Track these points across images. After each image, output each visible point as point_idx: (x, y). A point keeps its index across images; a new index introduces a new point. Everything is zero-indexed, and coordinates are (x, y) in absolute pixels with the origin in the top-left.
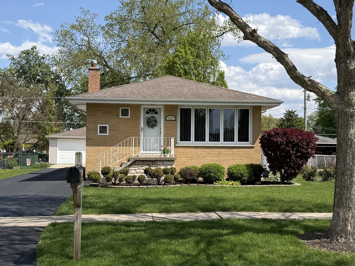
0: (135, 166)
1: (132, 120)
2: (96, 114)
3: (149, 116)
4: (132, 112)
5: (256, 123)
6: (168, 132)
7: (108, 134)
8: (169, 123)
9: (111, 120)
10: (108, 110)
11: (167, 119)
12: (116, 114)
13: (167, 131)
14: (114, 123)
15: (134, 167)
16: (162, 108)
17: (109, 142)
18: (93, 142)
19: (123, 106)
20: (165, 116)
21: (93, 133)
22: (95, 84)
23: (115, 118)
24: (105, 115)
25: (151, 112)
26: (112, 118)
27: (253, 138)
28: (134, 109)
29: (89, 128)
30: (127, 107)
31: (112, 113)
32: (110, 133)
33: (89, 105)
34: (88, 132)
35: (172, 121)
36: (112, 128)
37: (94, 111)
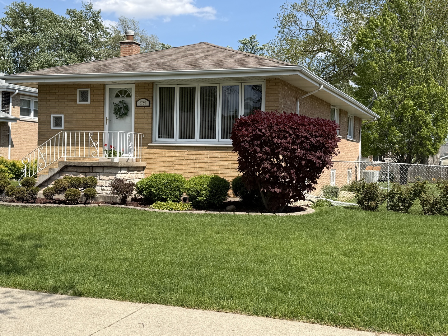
0: (67, 174)
1: (93, 108)
2: (49, 100)
3: (117, 100)
4: (92, 96)
7: (63, 128)
8: (141, 110)
9: (67, 108)
10: (64, 93)
11: (138, 104)
12: (73, 98)
13: (139, 122)
14: (71, 112)
16: (133, 86)
19: (82, 87)
20: (136, 100)
21: (46, 126)
23: (72, 105)
24: (60, 101)
25: (122, 95)
26: (69, 105)
28: (95, 91)
29: (41, 119)
30: (87, 88)
31: (68, 97)
32: (66, 126)
33: (41, 87)
34: (40, 126)
35: (145, 108)
36: (68, 119)
37: (46, 96)
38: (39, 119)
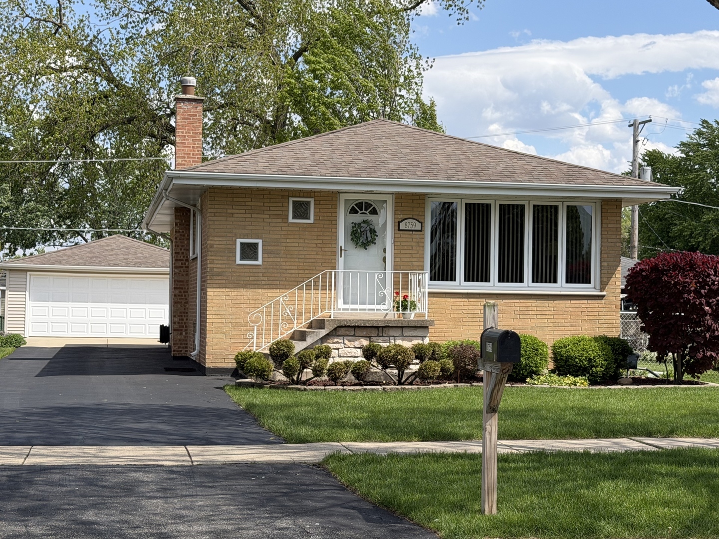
0: (336, 340)
1: (319, 230)
2: (233, 214)
3: (358, 218)
4: (318, 210)
5: (609, 240)
6: (403, 259)
7: (259, 262)
8: (407, 236)
9: (268, 228)
10: (262, 204)
11: (402, 226)
12: (280, 213)
13: (402, 255)
14: (277, 236)
15: (334, 343)
16: (390, 200)
17: (263, 282)
19: (298, 195)
20: (397, 220)
21: (225, 258)
22: (192, 136)
23: (278, 224)
24: (253, 216)
25: (361, 210)
26: (272, 224)
27: (603, 275)
28: (321, 202)
29: (215, 246)
30: (307, 197)
31: (270, 210)
32: (266, 259)
33: (216, 191)
34: (213, 258)
35: (414, 232)
36: (269, 248)
37: (227, 207)
38: (212, 246)
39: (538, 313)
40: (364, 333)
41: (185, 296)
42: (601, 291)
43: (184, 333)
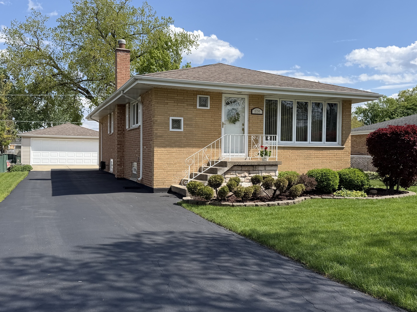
0: (232, 173)
1: (212, 113)
2: (167, 103)
3: (230, 107)
4: (212, 102)
5: (346, 120)
6: (253, 129)
7: (182, 130)
8: (255, 117)
9: (186, 111)
10: (183, 98)
11: (253, 112)
12: (192, 103)
13: (253, 127)
14: (191, 116)
15: (231, 175)
16: (246, 98)
17: (184, 141)
18: (163, 141)
19: (202, 93)
20: (251, 109)
21: (163, 127)
22: (125, 69)
23: (192, 109)
24: (178, 104)
26: (188, 109)
27: (343, 138)
28: (214, 98)
29: (158, 121)
30: (206, 95)
31: (187, 101)
32: (185, 129)
33: (158, 90)
34: (157, 127)
35: (259, 115)
36: (187, 122)
37: (164, 99)
38: (156, 121)
39: (315, 156)
40: (246, 169)
41: (123, 148)
42: (342, 146)
43: (122, 167)
